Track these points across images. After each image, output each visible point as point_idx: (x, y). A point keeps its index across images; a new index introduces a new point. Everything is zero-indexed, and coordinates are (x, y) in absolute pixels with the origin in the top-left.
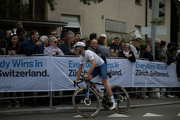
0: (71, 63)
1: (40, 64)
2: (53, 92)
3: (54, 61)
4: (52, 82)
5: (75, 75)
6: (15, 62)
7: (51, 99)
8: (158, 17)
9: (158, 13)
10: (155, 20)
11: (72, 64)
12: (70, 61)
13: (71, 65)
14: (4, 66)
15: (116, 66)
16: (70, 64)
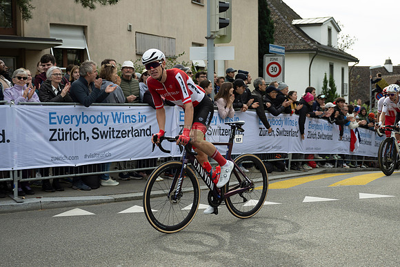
0: (52, 116)
2: (18, 171)
3: (18, 114)
4: (16, 153)
5: (61, 138)
7: (16, 184)
8: (218, 29)
9: (218, 20)
10: (212, 34)
11: (55, 118)
12: (50, 114)
13: (53, 121)
15: (140, 120)
16: (51, 118)
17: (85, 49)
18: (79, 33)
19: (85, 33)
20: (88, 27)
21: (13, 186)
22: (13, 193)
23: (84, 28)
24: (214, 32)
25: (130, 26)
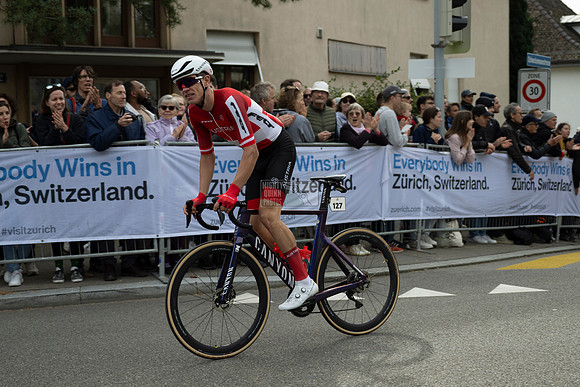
1: (129, 167)
2: (166, 239)
3: (165, 158)
4: (162, 214)
6: (62, 163)
7: (162, 257)
8: (450, 32)
9: (450, 20)
10: (442, 39)
14: (34, 176)
15: (337, 167)
17: (257, 66)
18: (248, 42)
19: (256, 42)
20: (261, 35)
21: (158, 261)
22: (158, 270)
23: (254, 36)
24: (445, 37)
25: (320, 31)
